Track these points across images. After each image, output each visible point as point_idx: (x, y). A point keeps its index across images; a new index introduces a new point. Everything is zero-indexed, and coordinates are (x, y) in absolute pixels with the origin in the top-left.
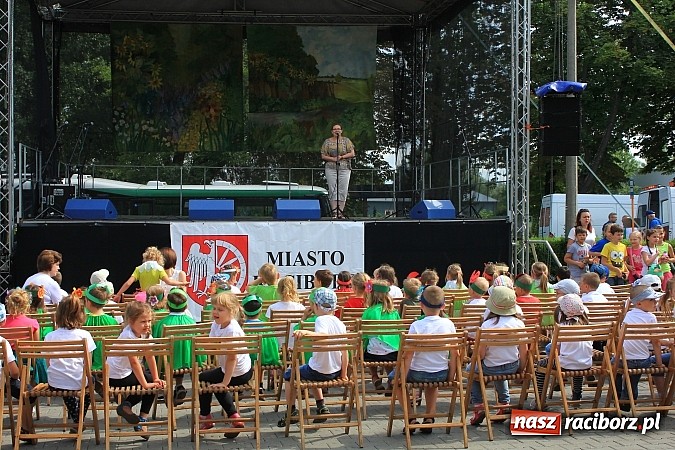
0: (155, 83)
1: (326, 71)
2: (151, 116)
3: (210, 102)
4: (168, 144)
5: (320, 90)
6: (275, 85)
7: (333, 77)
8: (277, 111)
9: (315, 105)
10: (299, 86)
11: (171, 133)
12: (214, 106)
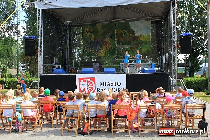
0: (93, 39)
1: (137, 33)
2: (92, 47)
3: (107, 43)
4: (97, 54)
5: (136, 38)
6: (124, 38)
7: (139, 35)
8: (124, 45)
9: (135, 42)
10: (130, 38)
11: (97, 51)
12: (108, 44)
